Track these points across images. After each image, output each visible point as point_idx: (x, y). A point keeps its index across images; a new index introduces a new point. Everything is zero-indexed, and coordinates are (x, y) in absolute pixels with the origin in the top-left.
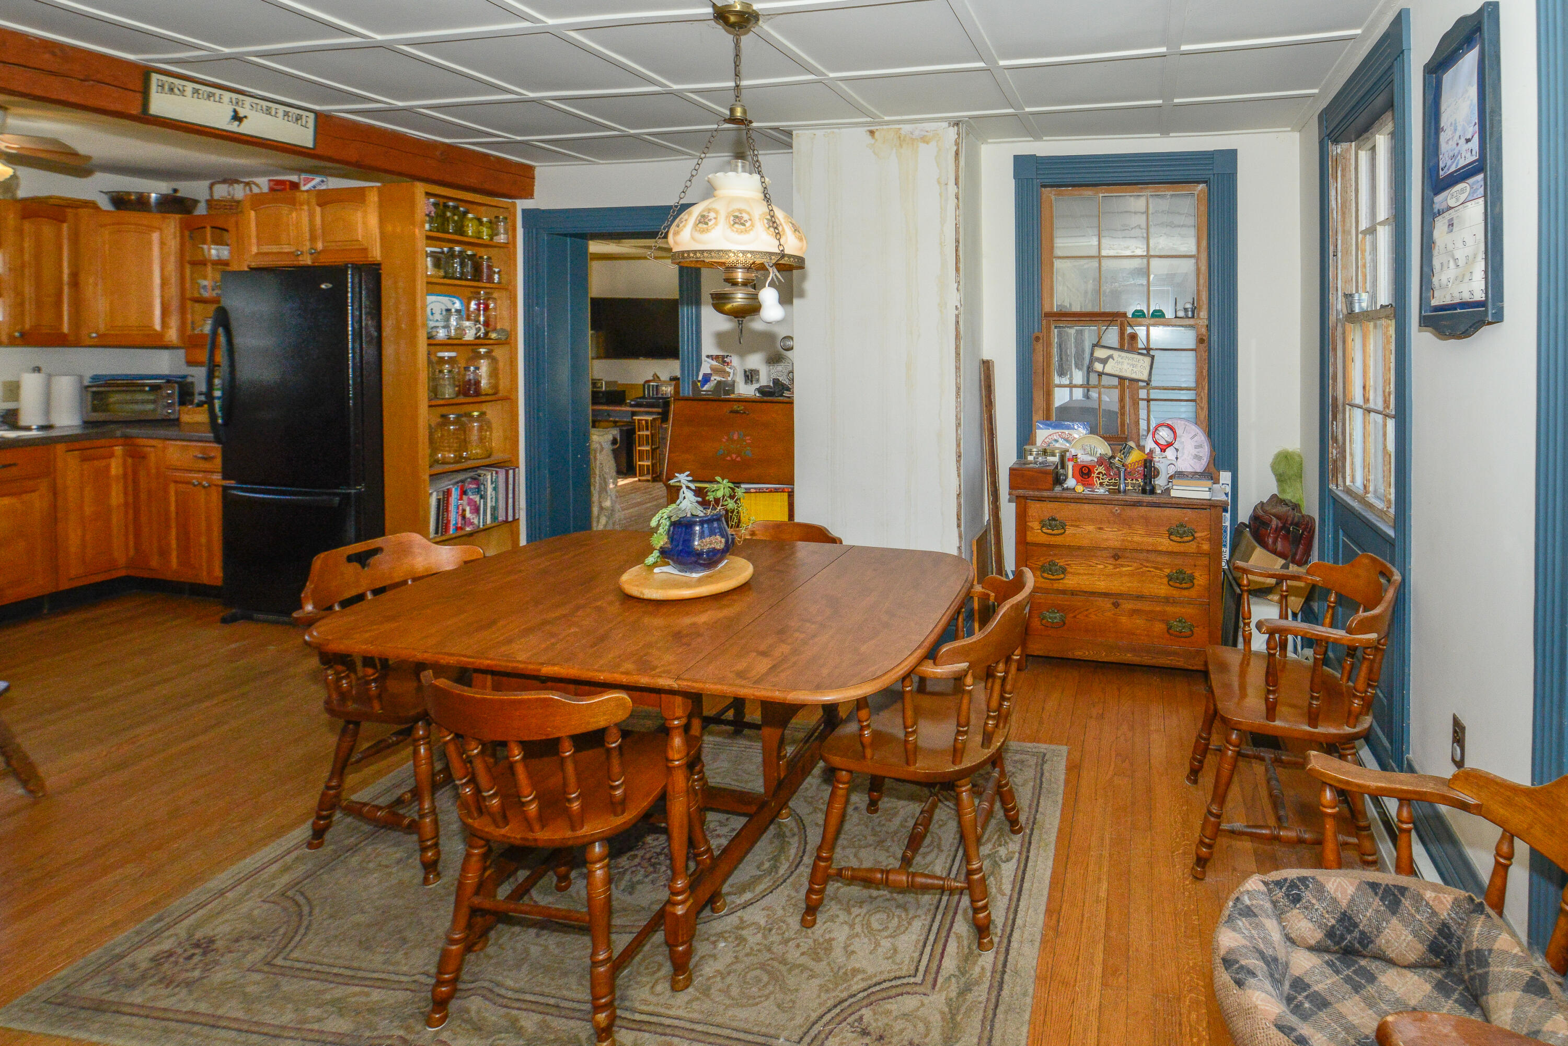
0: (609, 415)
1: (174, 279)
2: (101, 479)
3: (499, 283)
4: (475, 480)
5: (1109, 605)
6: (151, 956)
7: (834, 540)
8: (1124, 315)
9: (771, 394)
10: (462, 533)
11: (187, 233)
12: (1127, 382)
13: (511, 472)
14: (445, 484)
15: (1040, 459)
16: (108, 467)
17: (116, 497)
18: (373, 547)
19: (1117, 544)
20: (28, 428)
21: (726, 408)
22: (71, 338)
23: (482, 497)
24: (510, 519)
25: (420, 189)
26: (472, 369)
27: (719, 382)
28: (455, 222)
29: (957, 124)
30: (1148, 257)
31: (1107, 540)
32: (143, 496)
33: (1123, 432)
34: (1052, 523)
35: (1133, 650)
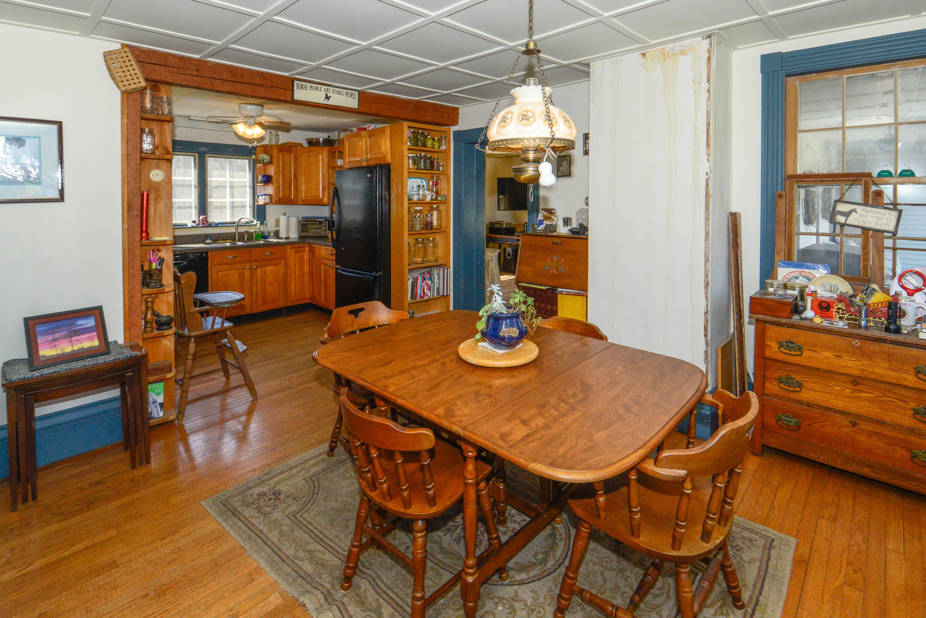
0: (506, 241)
1: (326, 176)
2: (301, 259)
3: (443, 171)
4: (429, 273)
5: (846, 423)
6: (259, 493)
7: (601, 337)
8: (869, 175)
9: (578, 233)
10: (423, 299)
11: (331, 155)
12: (871, 233)
13: (446, 270)
14: (416, 274)
15: (780, 292)
16: (304, 255)
17: (306, 269)
18: (360, 307)
19: (856, 372)
20: (282, 238)
21: (550, 240)
22: (294, 201)
23: (432, 282)
24: (445, 294)
25: (406, 124)
26: (429, 216)
27: (547, 225)
28: (421, 140)
29: (709, 37)
30: (897, 124)
31: (845, 367)
32: (314, 269)
33: (866, 274)
34: (789, 344)
35: (871, 466)
